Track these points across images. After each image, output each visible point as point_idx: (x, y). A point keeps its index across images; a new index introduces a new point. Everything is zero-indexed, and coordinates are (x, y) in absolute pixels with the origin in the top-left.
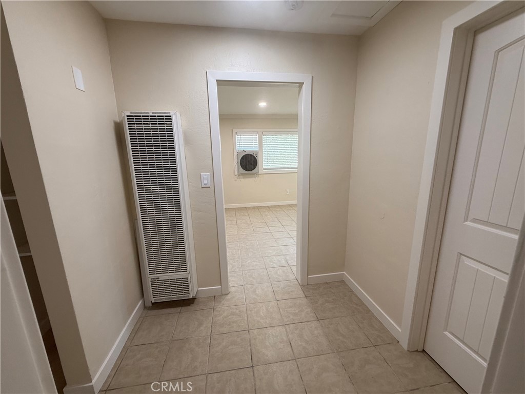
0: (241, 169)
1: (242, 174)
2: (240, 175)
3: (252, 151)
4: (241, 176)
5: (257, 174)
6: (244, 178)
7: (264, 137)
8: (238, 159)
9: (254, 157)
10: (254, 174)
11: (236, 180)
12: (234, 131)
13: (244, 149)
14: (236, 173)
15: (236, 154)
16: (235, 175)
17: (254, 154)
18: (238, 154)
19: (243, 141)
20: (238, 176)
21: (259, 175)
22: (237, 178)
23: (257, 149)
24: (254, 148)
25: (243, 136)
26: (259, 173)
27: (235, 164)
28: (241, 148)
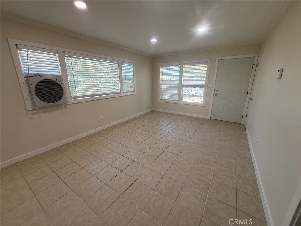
0: (39, 101)
1: (41, 108)
2: (36, 109)
3: (52, 76)
4: (41, 111)
5: (65, 105)
6: (44, 113)
7: (67, 59)
8: (29, 86)
9: (57, 83)
10: (62, 105)
11: (32, 118)
12: (12, 42)
13: (39, 73)
14: (30, 107)
15: (22, 80)
16: (28, 111)
17: (56, 80)
18: (27, 80)
19: (33, 60)
20: (35, 111)
21: (68, 106)
22: (33, 115)
23: (60, 74)
24: (54, 72)
25: (31, 52)
26: (67, 104)
27: (25, 94)
28: (31, 71)
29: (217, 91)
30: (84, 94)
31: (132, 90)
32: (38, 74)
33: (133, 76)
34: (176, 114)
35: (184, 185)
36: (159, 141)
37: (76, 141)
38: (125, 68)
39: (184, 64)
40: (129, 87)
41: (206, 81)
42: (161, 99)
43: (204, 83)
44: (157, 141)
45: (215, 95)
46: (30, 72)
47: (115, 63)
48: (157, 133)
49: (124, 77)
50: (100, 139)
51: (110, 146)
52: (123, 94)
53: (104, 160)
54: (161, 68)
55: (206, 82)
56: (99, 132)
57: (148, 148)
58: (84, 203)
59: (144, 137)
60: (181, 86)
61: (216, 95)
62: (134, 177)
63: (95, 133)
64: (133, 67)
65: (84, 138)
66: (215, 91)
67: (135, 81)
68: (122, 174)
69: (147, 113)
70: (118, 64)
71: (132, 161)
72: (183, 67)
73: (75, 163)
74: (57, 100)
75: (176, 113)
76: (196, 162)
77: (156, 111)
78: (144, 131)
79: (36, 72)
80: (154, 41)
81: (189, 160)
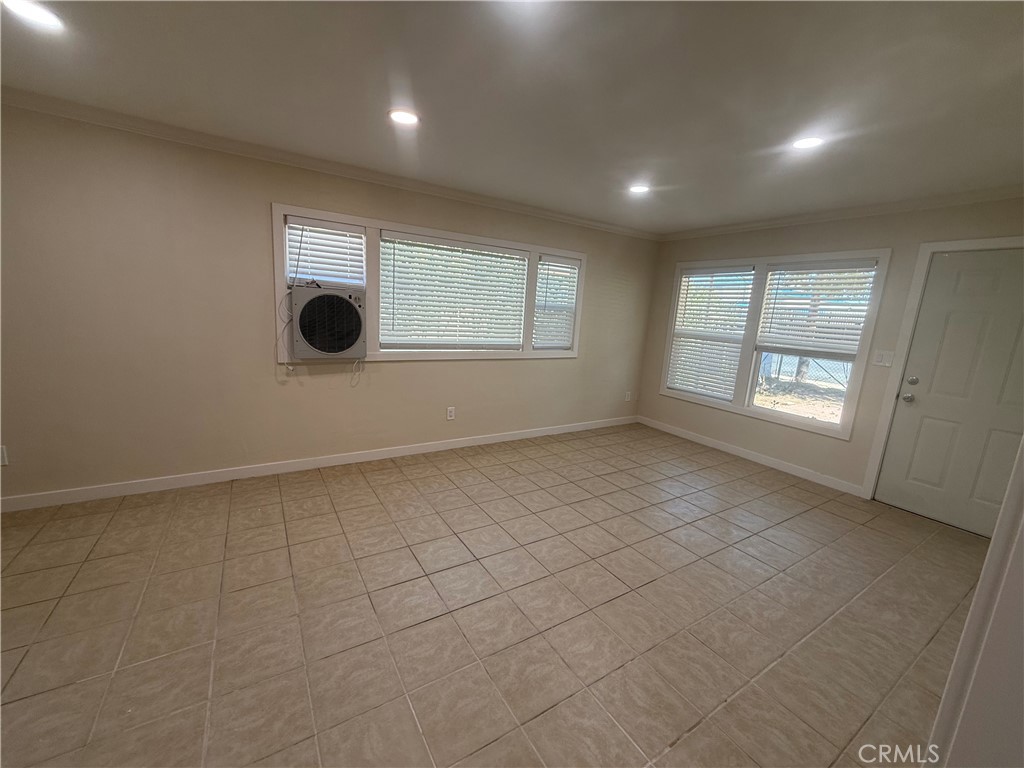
0: (303, 345)
1: (308, 362)
2: (296, 363)
3: (344, 288)
4: (305, 368)
5: (360, 362)
6: (310, 374)
7: (385, 248)
8: (291, 309)
9: (350, 305)
10: (351, 361)
11: (283, 383)
12: (279, 210)
13: (316, 278)
14: (284, 357)
15: (282, 292)
16: (280, 364)
17: (350, 297)
18: (290, 293)
19: (311, 250)
20: (291, 368)
21: (366, 365)
22: (288, 375)
23: (362, 283)
24: (351, 278)
25: (310, 231)
26: (366, 360)
27: (281, 326)
28: (303, 273)
29: (914, 382)
30: (414, 339)
31: (568, 344)
32: (313, 282)
33: (574, 301)
34: (719, 451)
35: (585, 692)
36: (594, 526)
37: (369, 463)
38: (548, 274)
39: (774, 267)
40: (553, 333)
41: (863, 336)
42: (672, 386)
43: (853, 347)
44: (588, 522)
45: (904, 399)
46: (299, 276)
47: (519, 259)
48: (603, 498)
49: (540, 300)
50: (428, 472)
51: (440, 497)
52: (529, 354)
53: (401, 530)
54: (684, 279)
55: (862, 341)
56: (437, 454)
57: (543, 536)
58: (295, 617)
59: (553, 499)
60: (753, 350)
61: (910, 400)
62: (449, 603)
63: (424, 455)
64: (576, 271)
65: (392, 460)
66: (905, 384)
67: (579, 318)
68: (425, 582)
69: (612, 427)
70: (526, 263)
71: (470, 558)
72: (769, 277)
73: (334, 516)
74: (342, 348)
75: (722, 449)
76: (685, 638)
77: (646, 427)
78: (566, 482)
79: (310, 277)
80: (639, 189)
81: (662, 620)
